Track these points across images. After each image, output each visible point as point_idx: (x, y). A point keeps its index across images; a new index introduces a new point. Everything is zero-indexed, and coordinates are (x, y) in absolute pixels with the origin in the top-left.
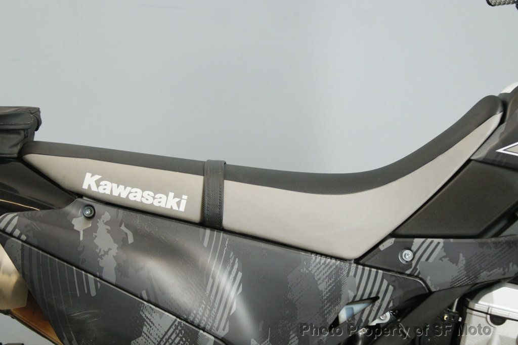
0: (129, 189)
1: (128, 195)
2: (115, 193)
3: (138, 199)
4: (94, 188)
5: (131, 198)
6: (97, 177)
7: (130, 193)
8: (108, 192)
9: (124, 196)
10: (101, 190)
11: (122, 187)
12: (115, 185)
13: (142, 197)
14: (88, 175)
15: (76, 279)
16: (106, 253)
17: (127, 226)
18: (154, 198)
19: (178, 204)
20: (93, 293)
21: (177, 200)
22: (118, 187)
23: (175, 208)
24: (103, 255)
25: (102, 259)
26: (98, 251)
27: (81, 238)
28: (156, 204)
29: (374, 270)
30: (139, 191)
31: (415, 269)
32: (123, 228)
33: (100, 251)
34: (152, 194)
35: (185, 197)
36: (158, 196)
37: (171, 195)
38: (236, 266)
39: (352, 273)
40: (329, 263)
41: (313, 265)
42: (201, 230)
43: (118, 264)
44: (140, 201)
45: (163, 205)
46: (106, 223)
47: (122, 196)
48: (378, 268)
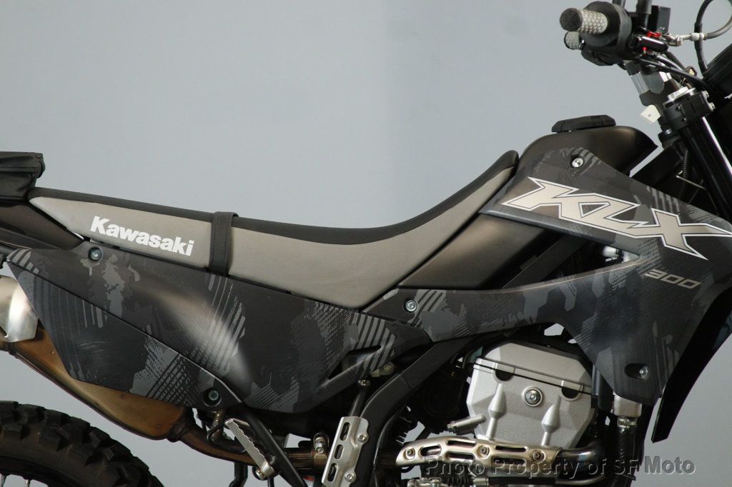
0: (136, 233)
1: (135, 239)
2: (123, 237)
3: (145, 243)
4: (102, 231)
5: (139, 241)
6: (105, 220)
7: (138, 236)
8: (115, 235)
9: (131, 239)
10: (109, 233)
11: (129, 231)
12: (123, 229)
13: (150, 241)
14: (96, 218)
15: (84, 311)
16: (114, 288)
17: (134, 268)
18: (161, 242)
19: (185, 248)
20: (101, 325)
21: (184, 244)
22: (126, 230)
23: (182, 252)
24: (111, 290)
25: (110, 293)
26: (106, 286)
27: (91, 274)
28: (163, 247)
29: (376, 319)
30: (147, 235)
31: (417, 318)
32: (130, 268)
33: (108, 286)
34: (159, 238)
35: (191, 242)
36: (165, 240)
37: (178, 239)
38: (240, 311)
39: (354, 321)
40: (332, 310)
41: (316, 312)
42: (207, 274)
43: (125, 299)
44: (147, 244)
45: (169, 249)
46: (114, 264)
47: (129, 239)
48: (380, 317)
